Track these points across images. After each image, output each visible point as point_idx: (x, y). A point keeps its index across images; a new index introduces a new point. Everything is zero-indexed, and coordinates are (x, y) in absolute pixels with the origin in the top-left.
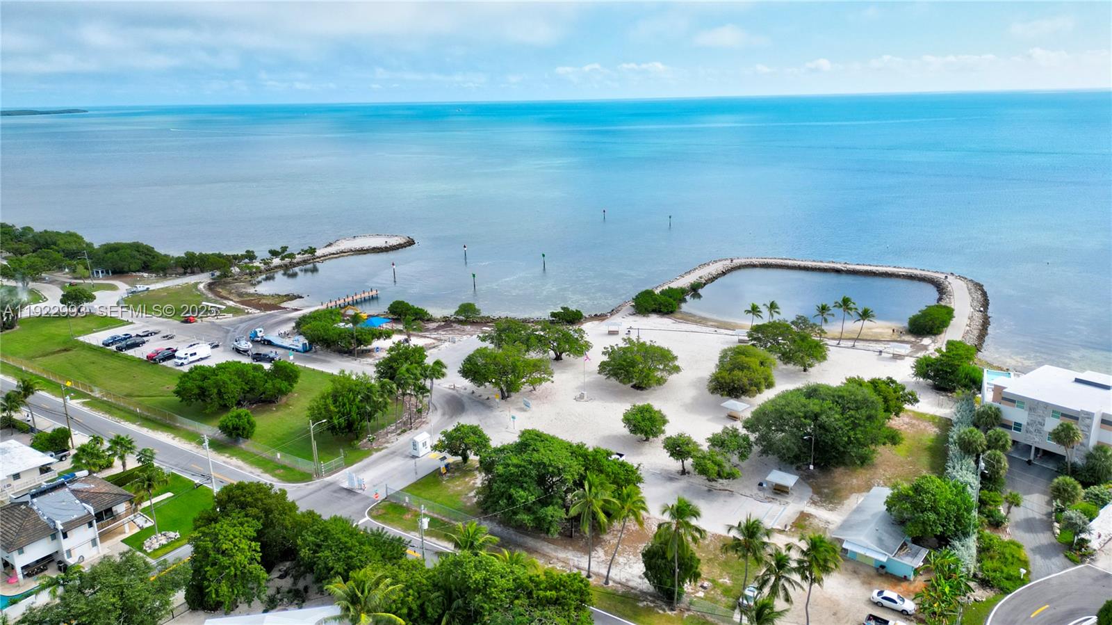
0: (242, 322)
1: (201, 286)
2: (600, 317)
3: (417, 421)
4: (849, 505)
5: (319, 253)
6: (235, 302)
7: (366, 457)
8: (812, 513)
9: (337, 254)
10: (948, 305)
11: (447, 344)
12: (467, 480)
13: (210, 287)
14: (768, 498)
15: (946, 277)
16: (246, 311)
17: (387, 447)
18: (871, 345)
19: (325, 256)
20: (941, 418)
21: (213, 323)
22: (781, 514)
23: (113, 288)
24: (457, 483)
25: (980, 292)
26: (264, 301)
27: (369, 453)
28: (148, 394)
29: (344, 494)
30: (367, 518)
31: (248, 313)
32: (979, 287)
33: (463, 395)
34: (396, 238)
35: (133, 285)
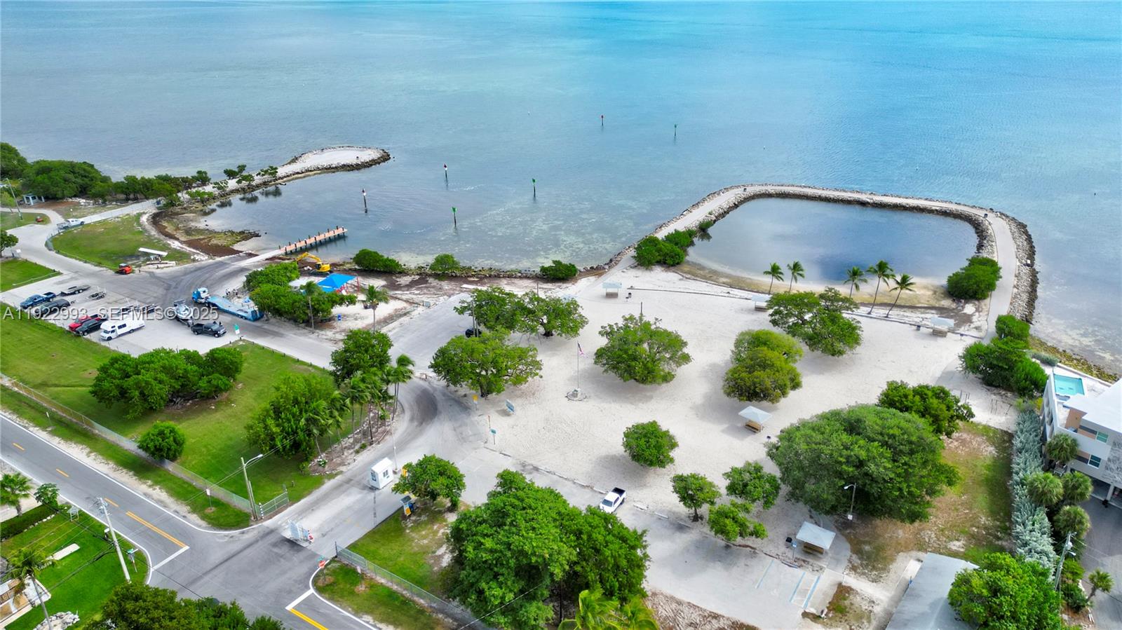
0: (186, 273)
1: (144, 219)
2: (597, 271)
3: (380, 430)
4: (895, 573)
5: (281, 172)
6: (182, 242)
7: (316, 489)
8: (853, 587)
9: (303, 173)
10: (990, 257)
11: (420, 309)
12: (435, 527)
13: (155, 219)
14: (797, 560)
15: (986, 215)
16: (192, 257)
17: (341, 472)
18: (906, 314)
19: (288, 176)
20: (995, 431)
21: (152, 274)
22: (814, 587)
23: (42, 220)
24: (424, 533)
25: (1024, 237)
26: (214, 241)
27: (319, 483)
28: (66, 383)
29: (284, 550)
30: (312, 591)
31: (194, 260)
32: (1022, 227)
33: (435, 389)
34: (369, 152)
35: (66, 216)
